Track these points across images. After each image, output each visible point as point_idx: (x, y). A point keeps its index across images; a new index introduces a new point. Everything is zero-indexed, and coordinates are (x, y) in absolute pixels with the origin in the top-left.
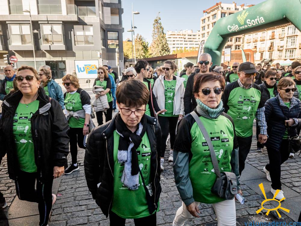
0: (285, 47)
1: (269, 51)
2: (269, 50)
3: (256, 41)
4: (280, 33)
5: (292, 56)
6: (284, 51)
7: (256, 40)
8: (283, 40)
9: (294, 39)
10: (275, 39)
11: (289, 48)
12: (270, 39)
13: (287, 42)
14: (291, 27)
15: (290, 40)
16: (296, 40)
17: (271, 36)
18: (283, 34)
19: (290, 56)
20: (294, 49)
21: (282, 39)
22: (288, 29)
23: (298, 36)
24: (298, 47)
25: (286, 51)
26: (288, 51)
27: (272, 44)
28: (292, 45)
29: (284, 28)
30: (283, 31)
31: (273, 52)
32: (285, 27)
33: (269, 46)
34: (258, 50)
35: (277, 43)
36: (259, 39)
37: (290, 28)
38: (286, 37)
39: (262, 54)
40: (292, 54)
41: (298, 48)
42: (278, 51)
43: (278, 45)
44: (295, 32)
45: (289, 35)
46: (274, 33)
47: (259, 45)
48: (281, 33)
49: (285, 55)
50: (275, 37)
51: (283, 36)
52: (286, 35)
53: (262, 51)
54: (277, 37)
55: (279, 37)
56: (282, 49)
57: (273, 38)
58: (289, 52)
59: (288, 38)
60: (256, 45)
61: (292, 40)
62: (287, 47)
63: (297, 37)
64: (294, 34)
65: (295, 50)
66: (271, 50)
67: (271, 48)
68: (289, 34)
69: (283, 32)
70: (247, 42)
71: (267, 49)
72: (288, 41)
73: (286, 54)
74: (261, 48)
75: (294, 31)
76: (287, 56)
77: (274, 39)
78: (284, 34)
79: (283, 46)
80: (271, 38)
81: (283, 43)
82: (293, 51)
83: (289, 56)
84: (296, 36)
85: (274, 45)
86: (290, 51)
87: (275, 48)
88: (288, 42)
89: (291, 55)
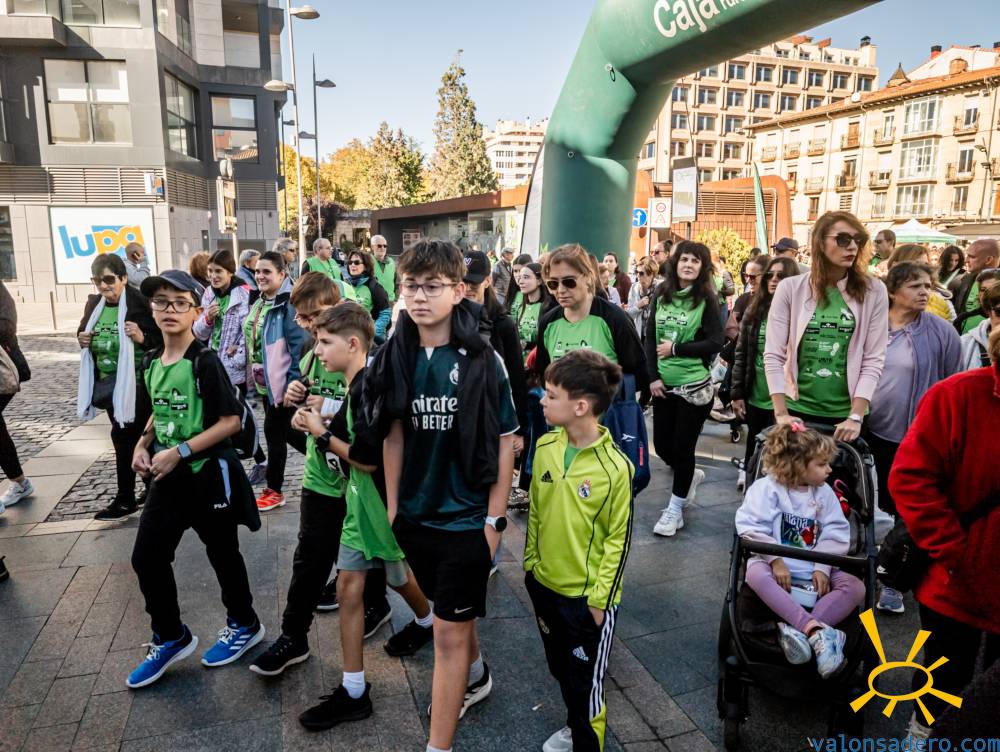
0: (895, 179)
1: (840, 189)
2: (841, 185)
3: (794, 155)
4: (878, 128)
5: (922, 208)
6: (893, 191)
7: (793, 152)
8: (890, 152)
9: (928, 150)
10: (860, 149)
11: (911, 180)
12: (843, 150)
13: (903, 158)
14: (916, 107)
15: (912, 152)
16: (936, 153)
17: (846, 136)
18: (888, 132)
19: (914, 208)
20: (929, 185)
21: (884, 148)
22: (907, 114)
23: (940, 137)
24: (940, 175)
25: (900, 191)
26: (908, 190)
27: (848, 167)
28: (919, 169)
29: (891, 108)
30: (887, 119)
31: (854, 194)
32: (897, 108)
33: (840, 174)
34: (800, 186)
35: (869, 162)
36: (803, 150)
37: (912, 111)
38: (897, 140)
39: (815, 201)
40: (922, 201)
41: (942, 180)
42: (871, 189)
43: (872, 169)
44: (930, 124)
45: (910, 135)
46: (856, 128)
47: (804, 167)
48: (880, 127)
49: (895, 205)
50: (861, 141)
51: (888, 139)
52: (899, 135)
53: (816, 189)
54: (866, 139)
55: (875, 141)
56: (885, 182)
57: (852, 144)
58: (911, 196)
59: (905, 146)
60: (792, 170)
61: (920, 151)
62: (901, 176)
63: (937, 143)
64: (926, 133)
65: (932, 188)
66: (847, 188)
67: (846, 180)
68: (909, 130)
69: (889, 124)
70: (763, 157)
71: (833, 183)
72: (908, 154)
73: (898, 201)
74: (812, 179)
75: (926, 120)
76: (902, 209)
77: (858, 147)
78: (894, 129)
79: (888, 175)
80: (845, 146)
81: (890, 163)
82: (924, 192)
83: (909, 208)
84: (933, 139)
85: (857, 171)
86: (916, 193)
87: (862, 179)
88: (907, 160)
89: (918, 203)
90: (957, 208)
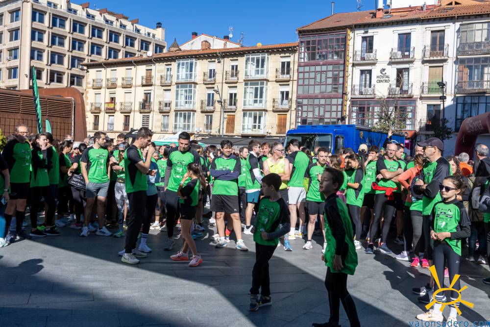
0: (173, 107)
1: (142, 110)
2: (142, 109)
3: (113, 86)
4: (163, 74)
5: (189, 126)
6: (172, 114)
7: (113, 84)
8: (170, 90)
9: (190, 91)
10: (153, 87)
11: (182, 108)
12: (143, 86)
13: (177, 94)
14: (183, 64)
15: (182, 91)
16: (194, 93)
17: (145, 77)
18: (169, 78)
19: (185, 125)
20: (192, 113)
21: (166, 87)
22: (178, 68)
23: (197, 84)
24: (197, 107)
25: (176, 115)
26: (181, 114)
27: (147, 97)
28: (186, 102)
29: (169, 63)
30: (168, 69)
31: (151, 115)
32: (173, 63)
33: (141, 101)
34: (118, 107)
35: (158, 95)
36: (119, 83)
37: (181, 66)
38: (174, 83)
39: (127, 118)
40: (188, 122)
41: (199, 110)
42: (160, 112)
43: (161, 100)
44: (191, 75)
45: (180, 81)
46: (150, 73)
47: (120, 95)
48: (164, 73)
49: (174, 123)
50: (153, 81)
51: (168, 81)
52: (175, 80)
53: (128, 109)
54: (156, 81)
55: (161, 83)
56: (168, 108)
57: (148, 83)
58: (182, 119)
59: (178, 87)
60: (113, 96)
61: (186, 91)
62: (177, 105)
63: (195, 87)
64: (189, 80)
65: (194, 114)
66: (146, 110)
67: (145, 105)
68: (180, 77)
69: (169, 72)
70: (93, 86)
71: (137, 107)
72: (180, 92)
73: (176, 121)
74: (125, 103)
75: (189, 73)
76: (178, 126)
77: (151, 85)
78: (171, 76)
79: (169, 104)
80: (144, 83)
81: (170, 97)
82: (189, 117)
83: (182, 126)
84: (193, 85)
85: (152, 100)
86: (185, 116)
87: (155, 106)
88: (179, 96)
89: (186, 123)
90: (207, 128)
